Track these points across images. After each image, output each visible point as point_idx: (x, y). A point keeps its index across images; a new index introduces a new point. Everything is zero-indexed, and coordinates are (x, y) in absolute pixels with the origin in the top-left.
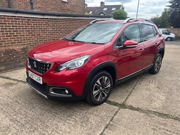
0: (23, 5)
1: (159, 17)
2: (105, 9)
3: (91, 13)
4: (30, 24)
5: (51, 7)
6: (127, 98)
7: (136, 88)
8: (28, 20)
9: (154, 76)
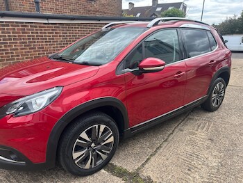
0: (27, 6)
1: (237, 18)
2: (159, 9)
3: (139, 15)
4: (26, 33)
5: (70, 7)
6: (148, 159)
7: (170, 139)
8: (22, 26)
9: (210, 115)
